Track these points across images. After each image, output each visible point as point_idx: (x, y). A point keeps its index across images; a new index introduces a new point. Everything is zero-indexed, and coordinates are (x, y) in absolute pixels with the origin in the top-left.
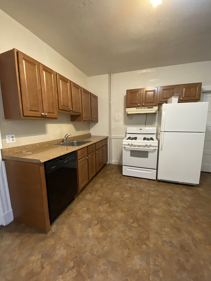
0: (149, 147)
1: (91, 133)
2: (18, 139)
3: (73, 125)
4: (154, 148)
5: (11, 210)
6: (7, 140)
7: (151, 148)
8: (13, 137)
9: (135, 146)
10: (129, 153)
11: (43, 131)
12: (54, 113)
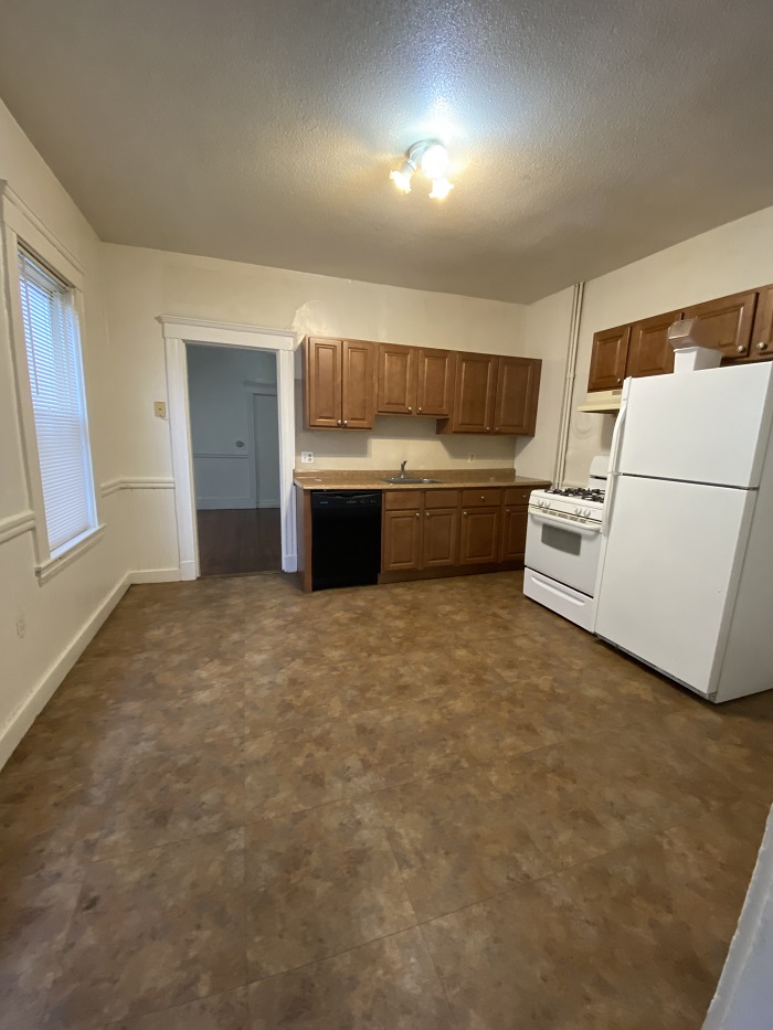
0: (584, 522)
1: (515, 467)
2: (319, 459)
3: (443, 443)
4: (596, 526)
5: (295, 555)
6: (303, 458)
7: (589, 525)
8: (310, 456)
9: (553, 512)
10: (539, 530)
11: (362, 451)
12: (363, 419)
